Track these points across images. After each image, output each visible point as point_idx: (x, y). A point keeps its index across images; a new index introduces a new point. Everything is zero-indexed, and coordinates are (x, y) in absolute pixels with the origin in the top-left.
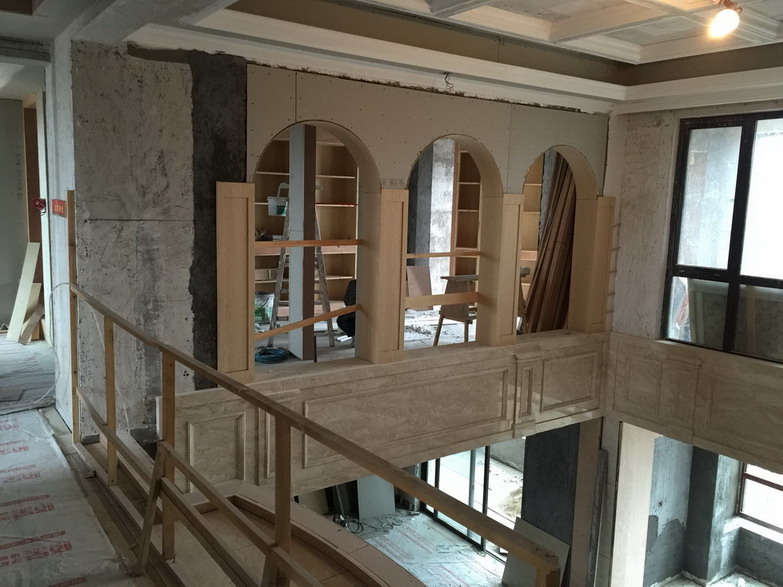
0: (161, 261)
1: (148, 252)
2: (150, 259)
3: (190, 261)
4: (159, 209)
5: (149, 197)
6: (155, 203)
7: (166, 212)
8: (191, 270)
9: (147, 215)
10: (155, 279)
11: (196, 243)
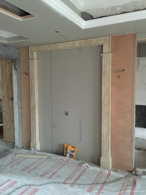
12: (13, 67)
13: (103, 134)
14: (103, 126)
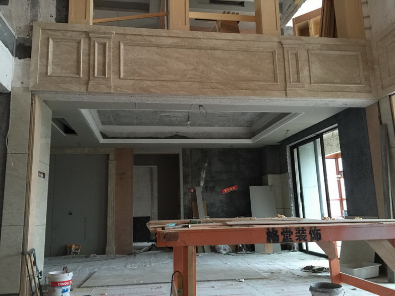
14: (108, 219)
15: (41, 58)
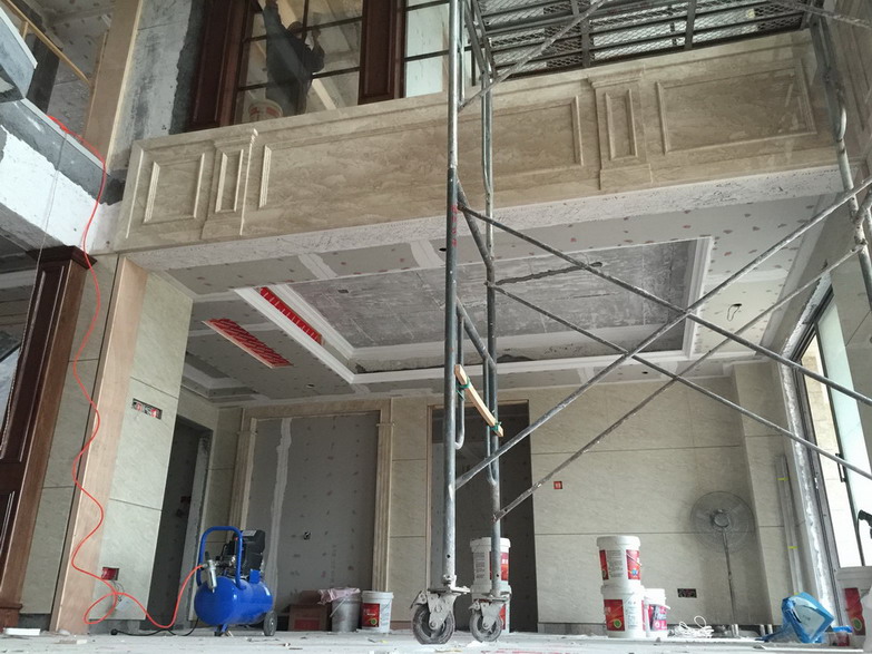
0: (161, 50)
1: (153, 45)
2: (152, 50)
3: (181, 45)
4: (165, 18)
5: (161, 11)
6: (164, 14)
7: (170, 18)
8: (181, 52)
9: (158, 22)
10: (153, 62)
11: (188, 34)
12: (201, 447)
13: (375, 564)
15: (138, 196)
